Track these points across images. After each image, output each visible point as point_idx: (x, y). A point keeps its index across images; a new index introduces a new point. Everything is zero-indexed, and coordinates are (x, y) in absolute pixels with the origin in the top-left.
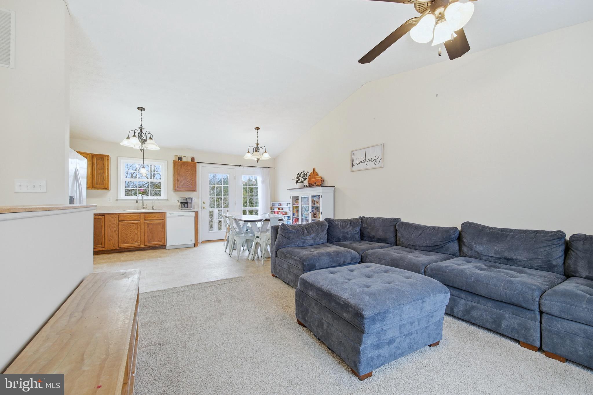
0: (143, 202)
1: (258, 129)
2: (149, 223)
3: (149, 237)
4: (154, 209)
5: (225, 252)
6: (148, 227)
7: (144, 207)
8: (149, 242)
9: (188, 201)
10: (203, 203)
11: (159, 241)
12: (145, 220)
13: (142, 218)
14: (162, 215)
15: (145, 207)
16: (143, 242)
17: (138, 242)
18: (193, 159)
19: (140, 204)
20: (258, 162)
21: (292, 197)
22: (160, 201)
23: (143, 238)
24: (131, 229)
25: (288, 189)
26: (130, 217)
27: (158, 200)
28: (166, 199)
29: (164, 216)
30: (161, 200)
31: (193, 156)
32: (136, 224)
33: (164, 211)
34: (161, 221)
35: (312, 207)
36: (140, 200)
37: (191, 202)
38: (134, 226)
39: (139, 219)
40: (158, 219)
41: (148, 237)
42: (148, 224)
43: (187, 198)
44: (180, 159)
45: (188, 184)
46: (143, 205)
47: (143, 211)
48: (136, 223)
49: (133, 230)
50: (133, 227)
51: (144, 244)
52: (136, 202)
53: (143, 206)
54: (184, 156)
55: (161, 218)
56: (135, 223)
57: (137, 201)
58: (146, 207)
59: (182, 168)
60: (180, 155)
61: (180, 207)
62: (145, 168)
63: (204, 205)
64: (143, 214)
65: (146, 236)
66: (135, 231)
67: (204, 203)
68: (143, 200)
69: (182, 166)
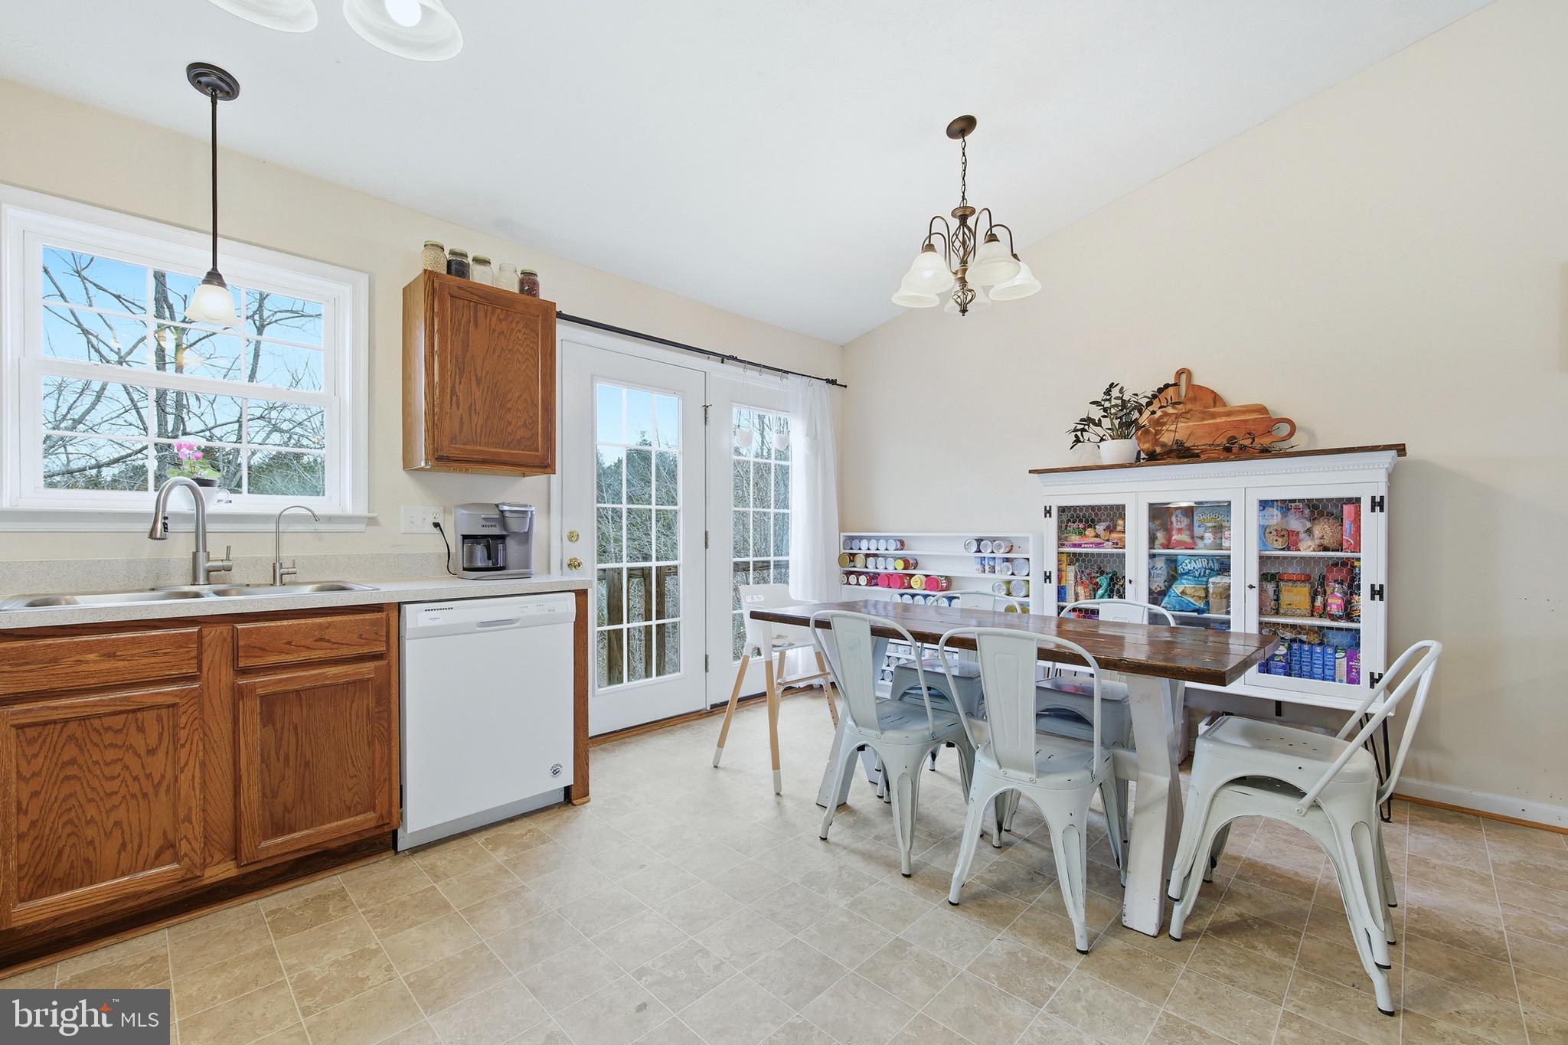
0: (200, 535)
1: (963, 127)
2: (271, 689)
3: (275, 795)
4: (286, 578)
5: (824, 839)
6: (268, 718)
7: (208, 572)
8: (279, 827)
9: (514, 525)
10: (565, 539)
11: (350, 810)
12: (244, 672)
13: (215, 657)
14: (375, 623)
15: (218, 569)
16: (227, 836)
17: (184, 847)
18: (529, 282)
19: (179, 548)
20: (964, 311)
21: (1062, 510)
22: (321, 527)
23: (222, 813)
24: (111, 754)
25: (1030, 472)
26: (111, 656)
27: (316, 518)
28: (363, 511)
29: (388, 633)
30: (330, 519)
31: (529, 268)
32: (164, 712)
33: (385, 592)
34: (367, 669)
35: (1261, 557)
36: (182, 517)
37: (525, 538)
38: (141, 729)
39: (192, 671)
40: (345, 652)
41: (264, 795)
42: (270, 702)
43: (502, 512)
44: (457, 267)
45: (510, 423)
46: (201, 555)
47: (210, 603)
48: (160, 700)
49: (130, 760)
50: (135, 739)
51: (235, 853)
52: (152, 535)
53: (203, 564)
54: (482, 255)
55: (365, 650)
56: (151, 707)
57: (160, 527)
58: (229, 569)
59: (476, 325)
60: (458, 248)
61: (459, 561)
62: (222, 284)
63: (574, 551)
64: (225, 629)
65: (251, 794)
66: (158, 764)
67: (573, 537)
68: (200, 521)
69: (481, 315)
